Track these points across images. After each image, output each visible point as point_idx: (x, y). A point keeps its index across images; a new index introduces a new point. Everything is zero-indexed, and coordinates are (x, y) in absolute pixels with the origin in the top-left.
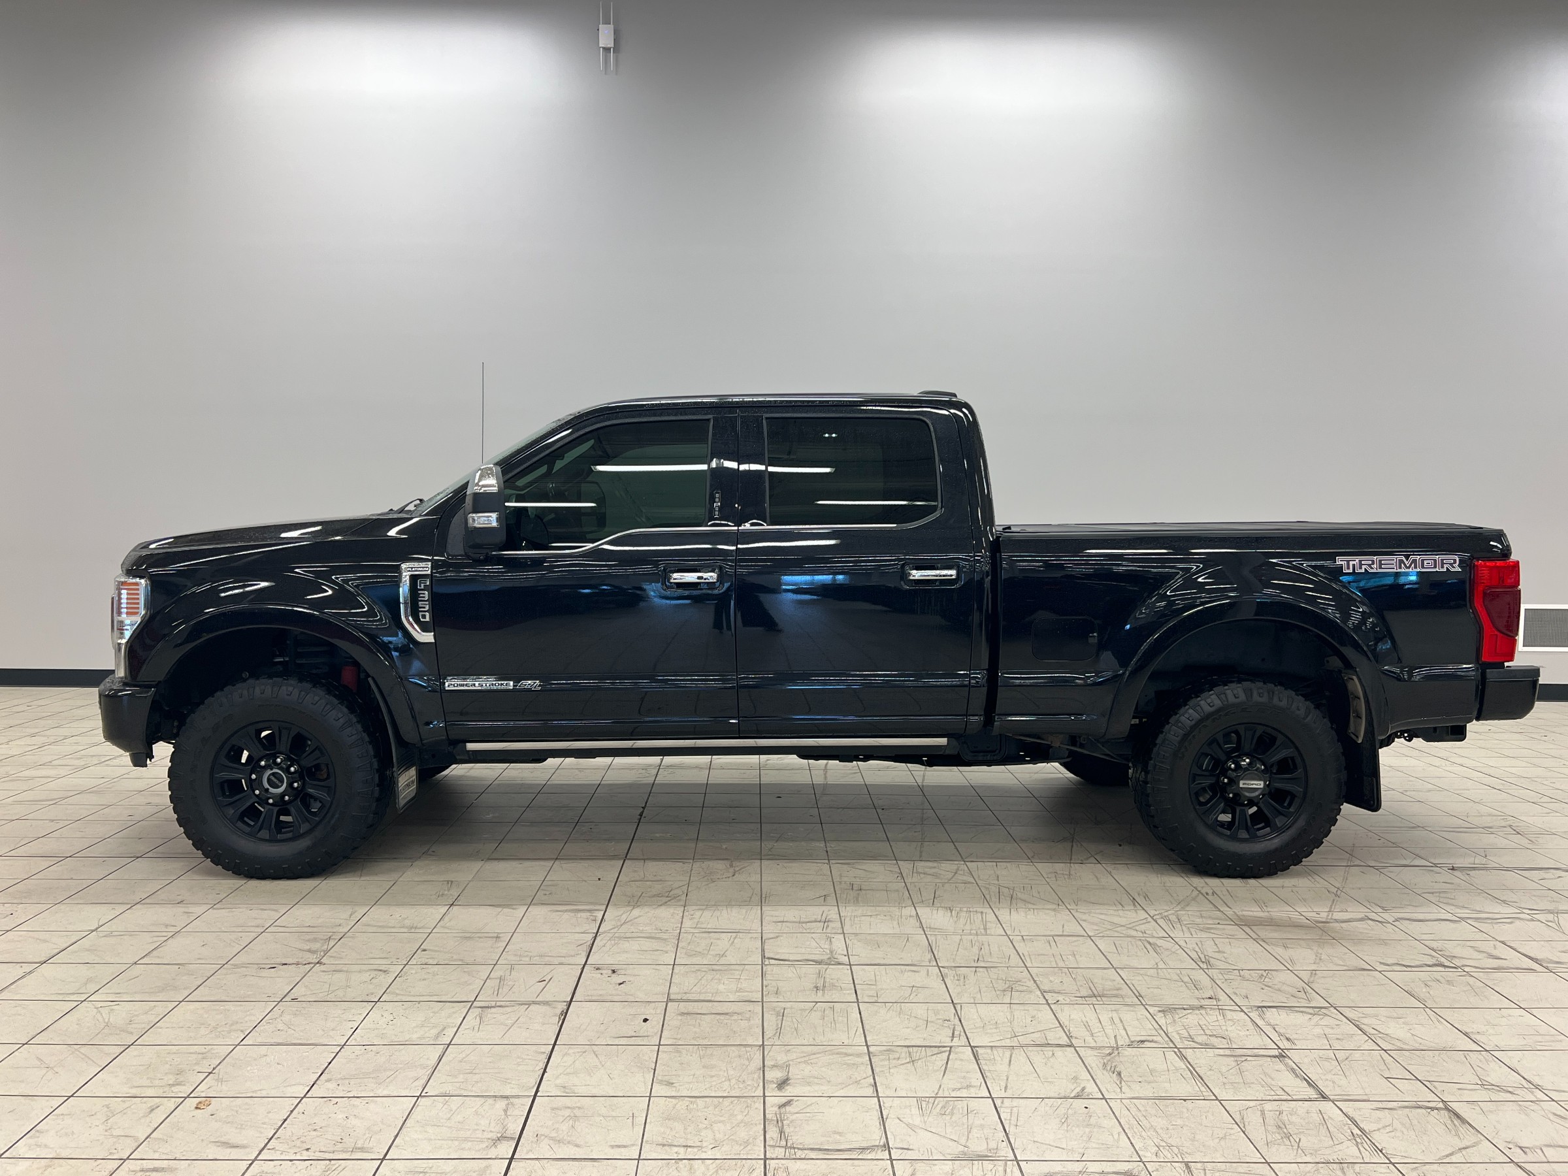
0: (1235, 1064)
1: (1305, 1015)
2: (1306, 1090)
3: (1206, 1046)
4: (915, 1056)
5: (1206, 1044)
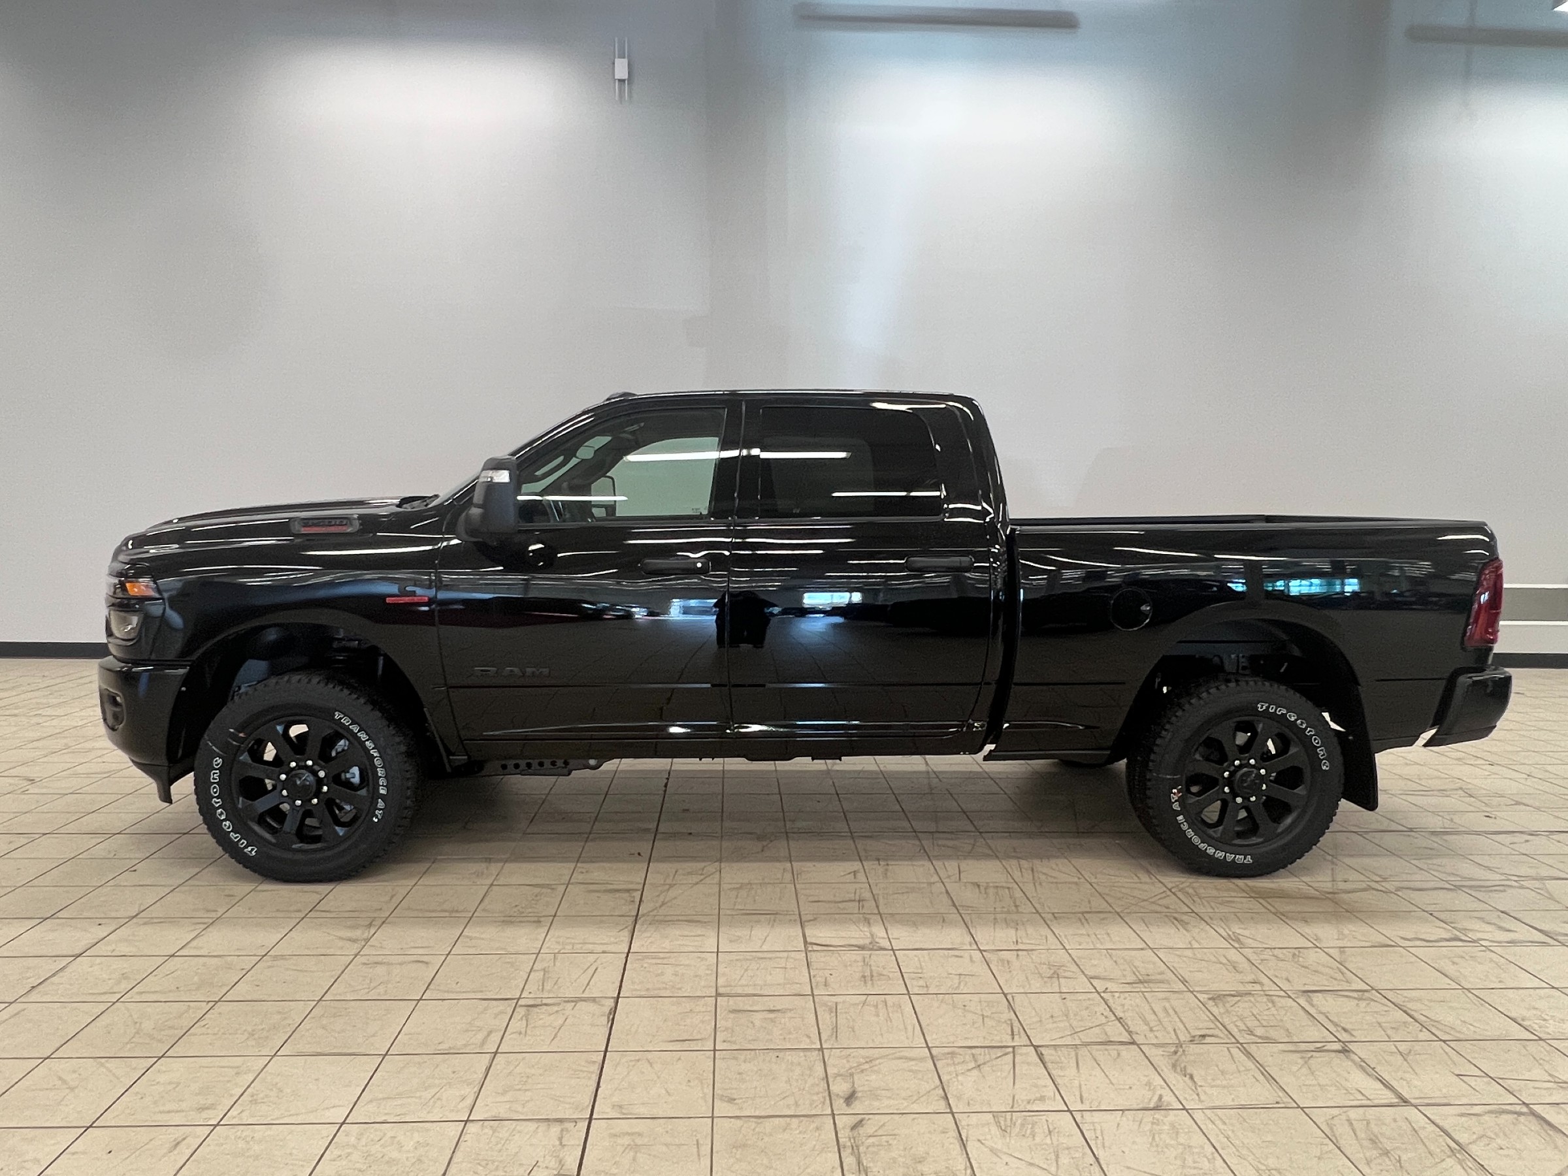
0: (1301, 1061)
1: (1351, 1000)
2: (1383, 1092)
3: (1268, 1040)
4: (981, 1060)
5: (1267, 1038)
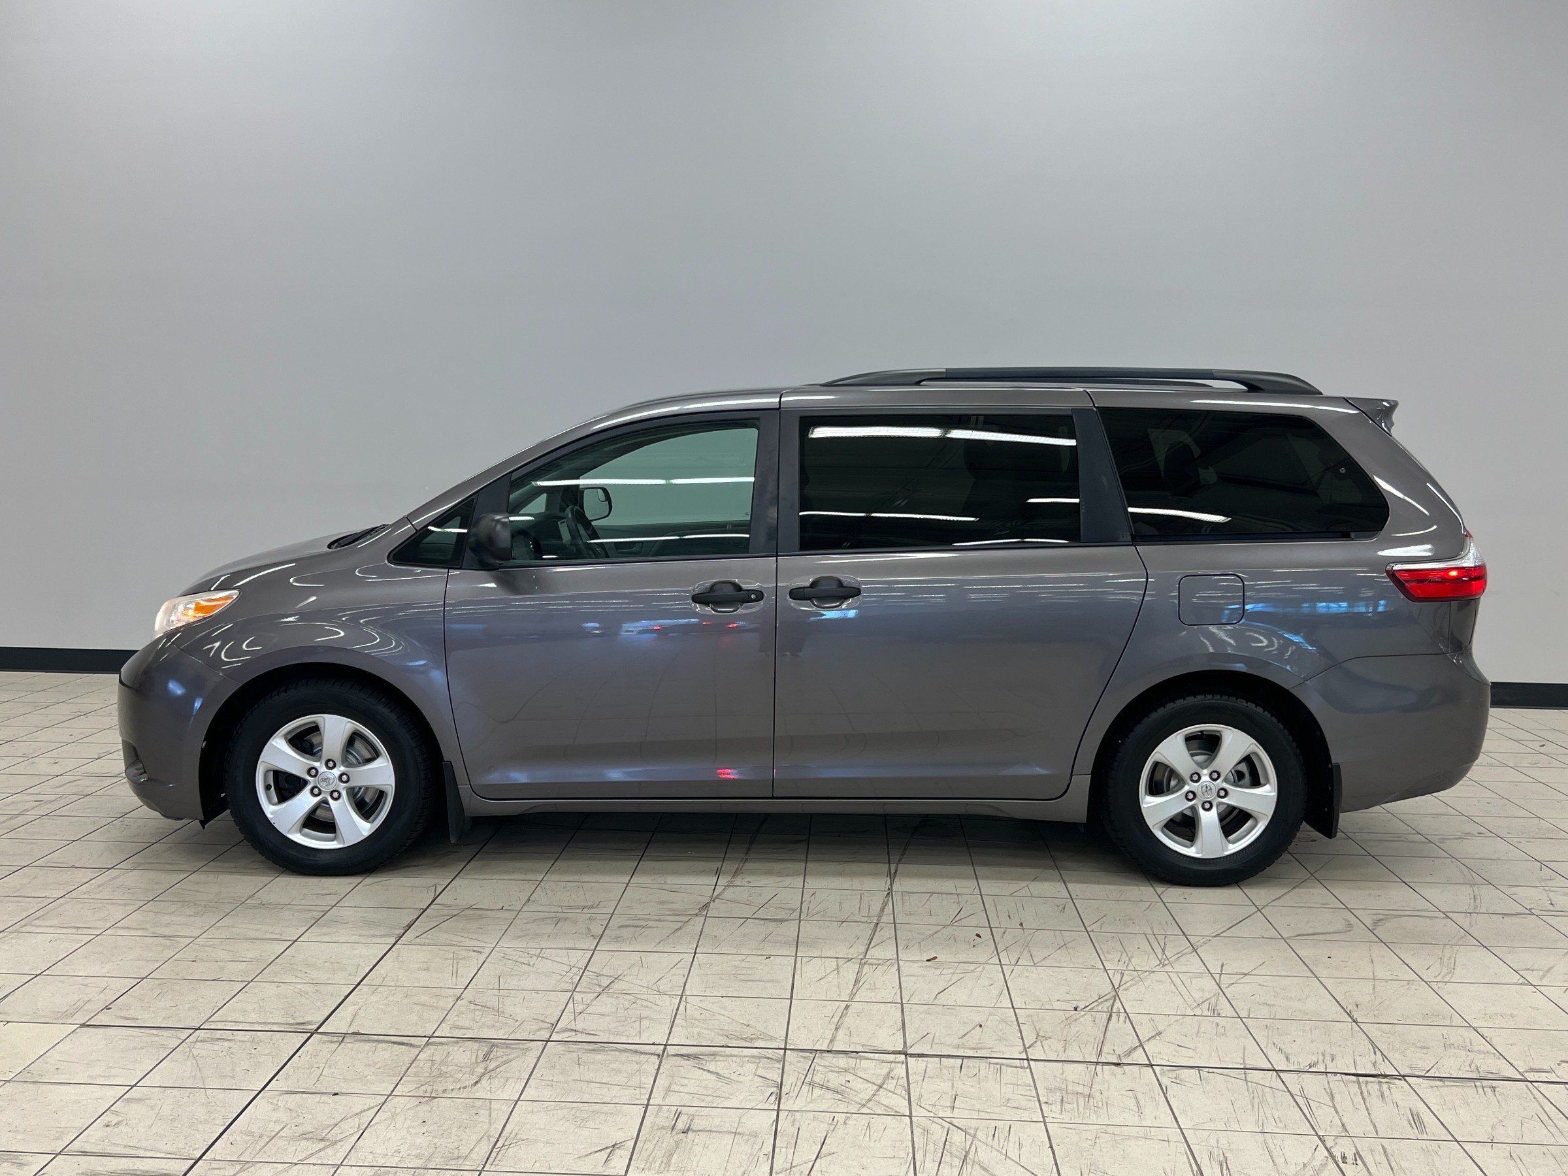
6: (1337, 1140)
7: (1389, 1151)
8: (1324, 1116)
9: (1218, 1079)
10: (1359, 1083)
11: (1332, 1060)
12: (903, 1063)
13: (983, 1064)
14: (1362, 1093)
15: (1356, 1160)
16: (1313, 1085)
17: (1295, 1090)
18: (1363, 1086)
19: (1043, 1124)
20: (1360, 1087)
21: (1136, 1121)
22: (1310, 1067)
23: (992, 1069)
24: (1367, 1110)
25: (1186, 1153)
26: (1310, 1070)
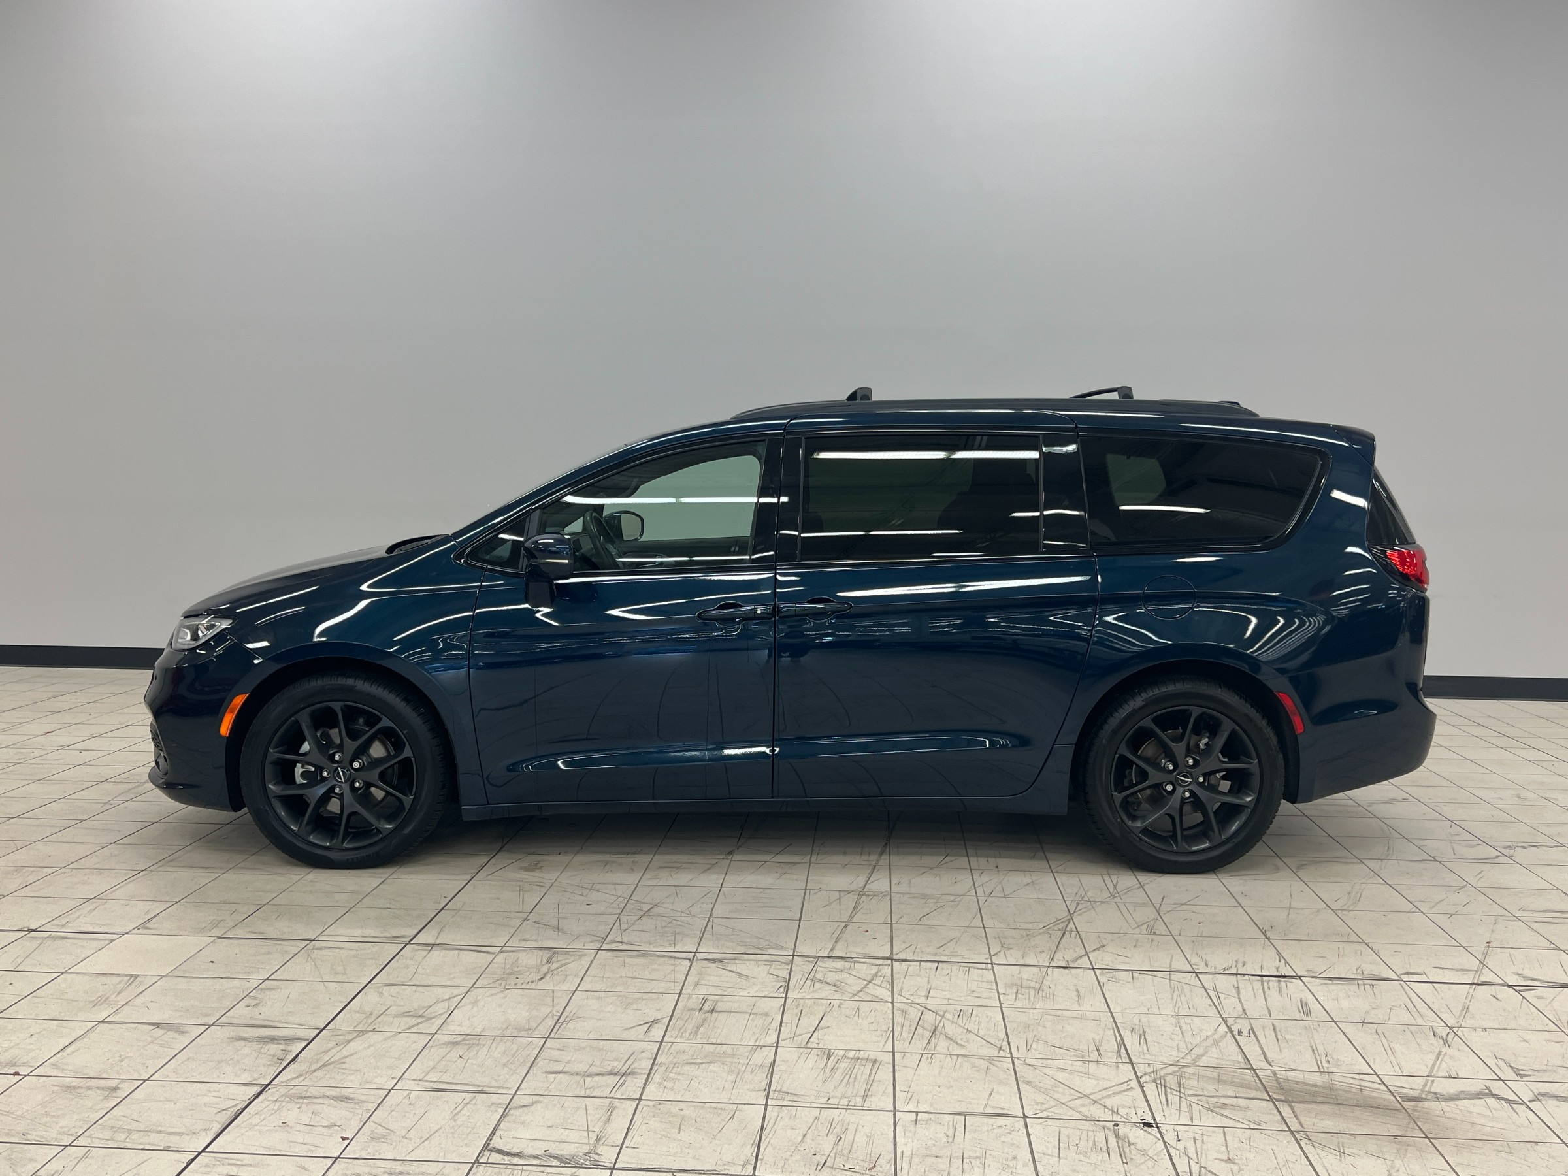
6: (1237, 1021)
7: (1277, 1029)
8: (1230, 1005)
9: (1147, 979)
10: (1262, 981)
11: (1244, 965)
12: (889, 965)
13: (955, 967)
14: (1263, 989)
15: (1250, 1034)
16: (1223, 982)
17: (1209, 985)
18: (1265, 984)
19: (999, 1009)
20: (1263, 985)
21: (1076, 1007)
22: (1225, 970)
23: (961, 970)
24: (1266, 1000)
25: (1113, 1029)
26: (1225, 972)
